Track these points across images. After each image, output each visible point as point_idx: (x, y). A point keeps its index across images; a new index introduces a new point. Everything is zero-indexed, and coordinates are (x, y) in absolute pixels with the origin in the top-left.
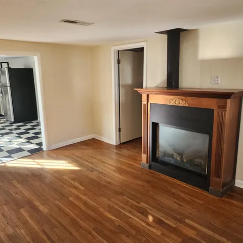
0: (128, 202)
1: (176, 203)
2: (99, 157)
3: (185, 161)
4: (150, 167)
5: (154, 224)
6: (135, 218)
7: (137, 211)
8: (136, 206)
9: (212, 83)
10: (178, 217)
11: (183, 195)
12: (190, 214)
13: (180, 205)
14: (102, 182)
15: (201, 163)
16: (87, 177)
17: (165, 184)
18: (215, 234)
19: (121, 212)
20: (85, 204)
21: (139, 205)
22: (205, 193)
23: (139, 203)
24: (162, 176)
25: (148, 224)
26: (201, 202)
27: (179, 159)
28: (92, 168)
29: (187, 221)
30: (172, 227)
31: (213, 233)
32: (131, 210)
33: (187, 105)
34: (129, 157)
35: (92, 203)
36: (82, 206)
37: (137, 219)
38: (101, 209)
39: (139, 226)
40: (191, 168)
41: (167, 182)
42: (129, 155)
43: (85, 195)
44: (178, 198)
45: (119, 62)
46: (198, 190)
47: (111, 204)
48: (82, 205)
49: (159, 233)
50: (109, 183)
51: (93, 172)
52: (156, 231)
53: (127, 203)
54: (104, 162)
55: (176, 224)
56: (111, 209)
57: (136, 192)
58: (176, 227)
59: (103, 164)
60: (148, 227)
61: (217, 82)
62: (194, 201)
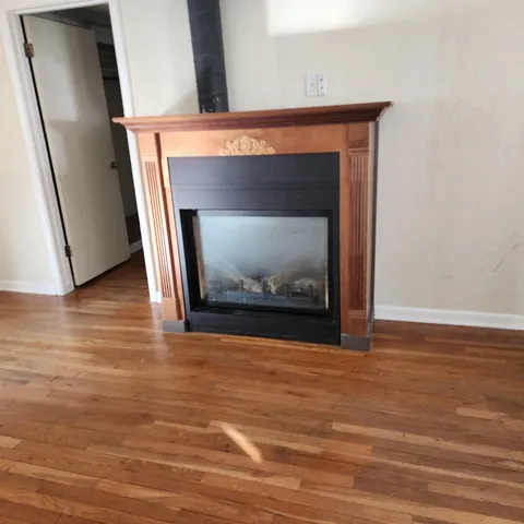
0: (174, 432)
1: (290, 393)
2: (26, 337)
3: (273, 289)
4: (188, 327)
5: (269, 466)
6: (215, 470)
7: (211, 448)
8: (199, 436)
9: (308, 94)
10: (314, 424)
11: (293, 369)
12: (333, 407)
13: (301, 395)
14: (72, 404)
15: (311, 287)
16: (13, 401)
17: (242, 356)
18: (407, 435)
19: (170, 468)
20: (44, 487)
21: (208, 431)
22: (332, 351)
23: (205, 426)
24: (226, 339)
25: (256, 472)
26: (339, 373)
27: (257, 289)
28: (19, 374)
29: (336, 427)
30: (313, 456)
31: (400, 434)
32: (193, 451)
33: (271, 151)
34: (117, 317)
35: (68, 475)
36: (35, 500)
37: (223, 472)
38: (104, 485)
39: (235, 487)
40: (288, 304)
41: (244, 349)
42: (116, 310)
43: (30, 460)
44: (288, 379)
45: (29, 53)
46: (315, 347)
47: (131, 457)
48: (33, 495)
49: (295, 485)
50: (95, 399)
51: (25, 382)
52: (285, 483)
53: (173, 438)
54: (49, 347)
55: (318, 444)
56: (134, 472)
57: (183, 400)
58: (324, 452)
59: (49, 351)
60: (259, 480)
61: (321, 91)
62: (322, 375)
